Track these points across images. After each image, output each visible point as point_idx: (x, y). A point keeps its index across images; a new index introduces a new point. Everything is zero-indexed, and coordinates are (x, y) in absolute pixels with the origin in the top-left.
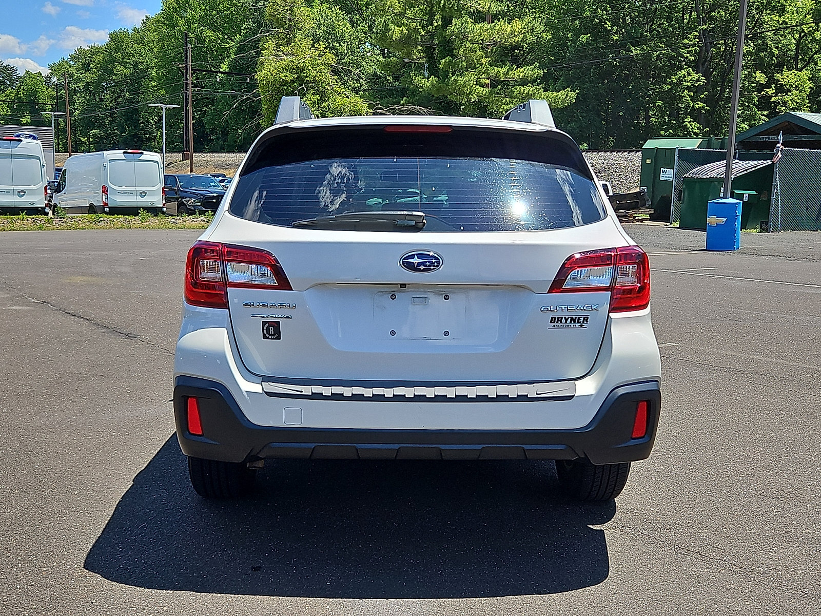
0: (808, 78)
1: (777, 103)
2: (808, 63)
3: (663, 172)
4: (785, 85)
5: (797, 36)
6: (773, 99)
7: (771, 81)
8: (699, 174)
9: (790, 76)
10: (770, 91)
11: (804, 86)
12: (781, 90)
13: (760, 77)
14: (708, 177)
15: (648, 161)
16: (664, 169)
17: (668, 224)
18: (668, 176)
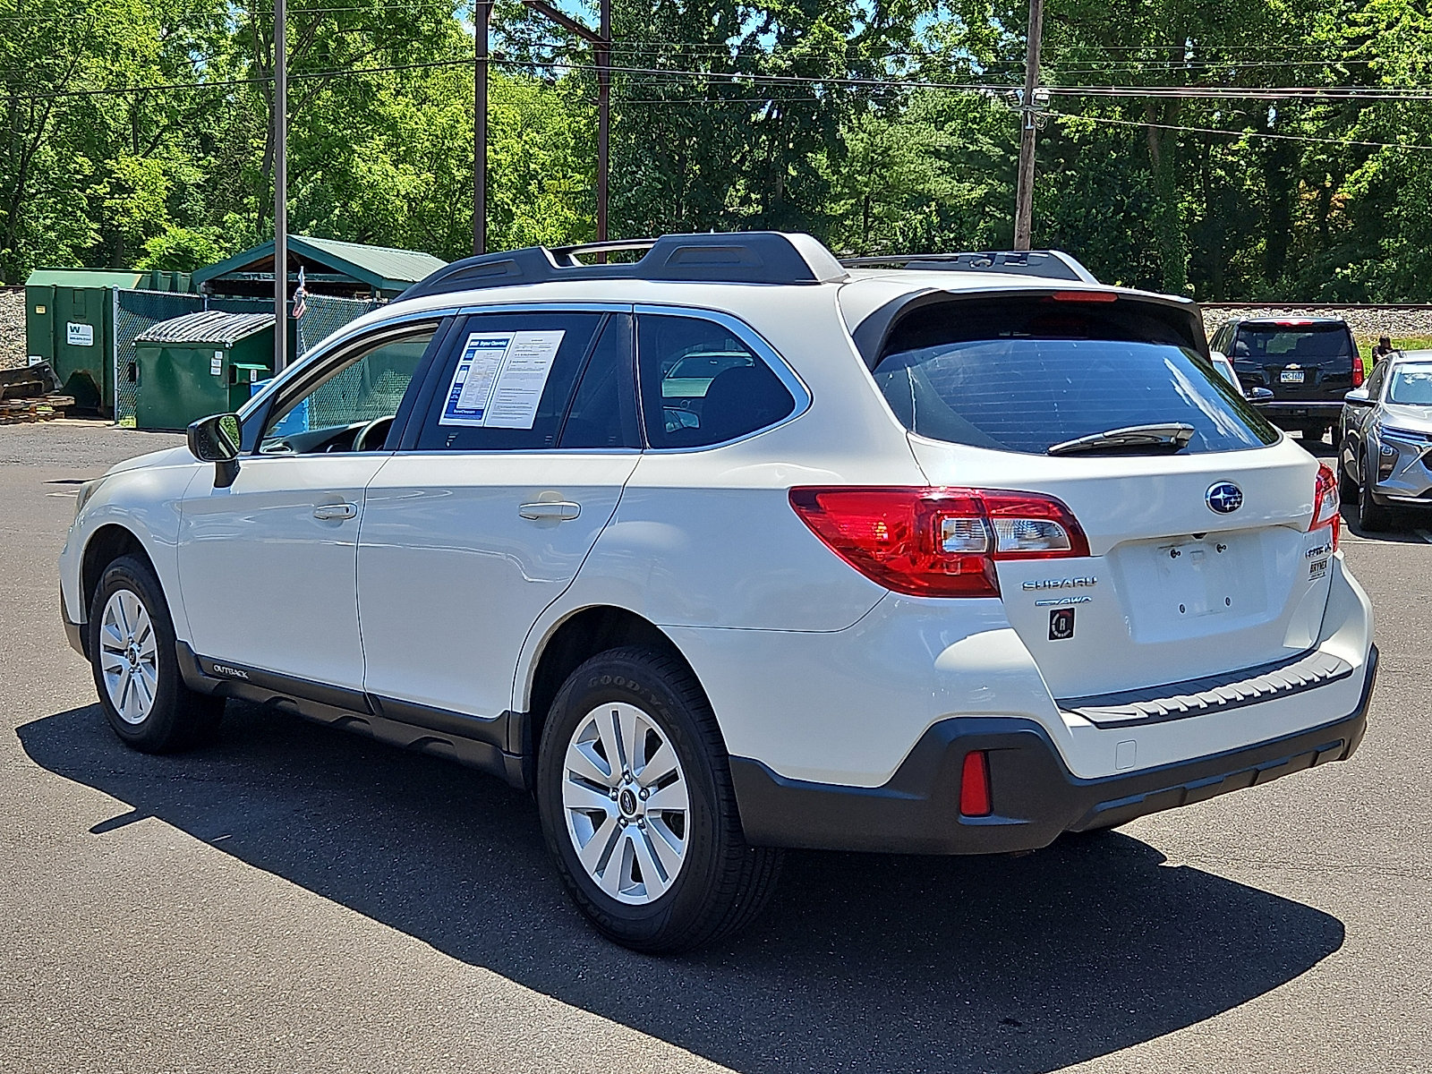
0: (162, 172)
1: (114, 211)
2: (154, 146)
3: (72, 331)
4: (124, 180)
5: (131, 98)
6: (107, 203)
7: (101, 174)
8: (165, 336)
9: (132, 166)
10: (102, 189)
11: (158, 185)
12: (120, 188)
13: (85, 164)
14: (185, 340)
15: (40, 310)
16: (73, 325)
17: (112, 422)
18: (82, 337)
